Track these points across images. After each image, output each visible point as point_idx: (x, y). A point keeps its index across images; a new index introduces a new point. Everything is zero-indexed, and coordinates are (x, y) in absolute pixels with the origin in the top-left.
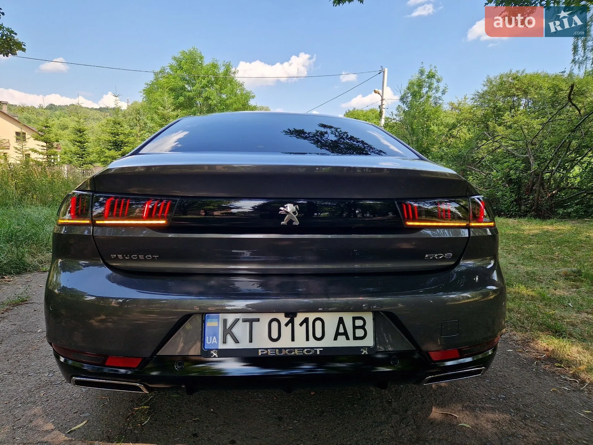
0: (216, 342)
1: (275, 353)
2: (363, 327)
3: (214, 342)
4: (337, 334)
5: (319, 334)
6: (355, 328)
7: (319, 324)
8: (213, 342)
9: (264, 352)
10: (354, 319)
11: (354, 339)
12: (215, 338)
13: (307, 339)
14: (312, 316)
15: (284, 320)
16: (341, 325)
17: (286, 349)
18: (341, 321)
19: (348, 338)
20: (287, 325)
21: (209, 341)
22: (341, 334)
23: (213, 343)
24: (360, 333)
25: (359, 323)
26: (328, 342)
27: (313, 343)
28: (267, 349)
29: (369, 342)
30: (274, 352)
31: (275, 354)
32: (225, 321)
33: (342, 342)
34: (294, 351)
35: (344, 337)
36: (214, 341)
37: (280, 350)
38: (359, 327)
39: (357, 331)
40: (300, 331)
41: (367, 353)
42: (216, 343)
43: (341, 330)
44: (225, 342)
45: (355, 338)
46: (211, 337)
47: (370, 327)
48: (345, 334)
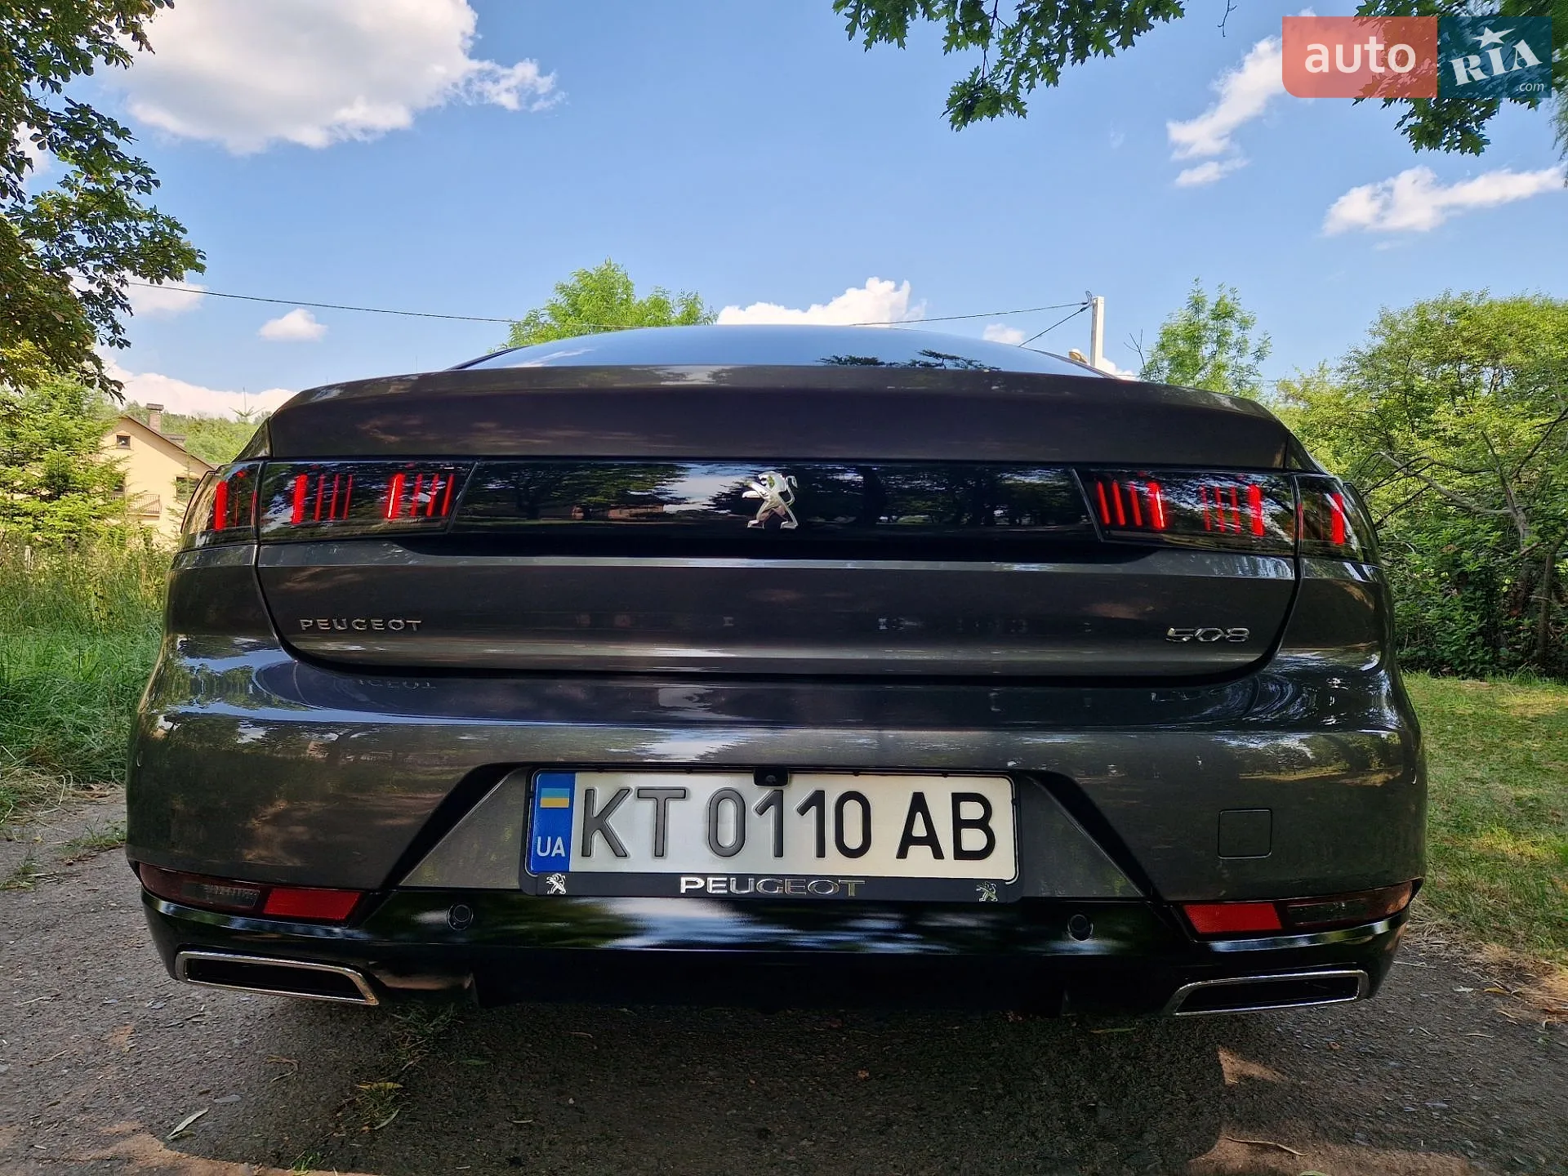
0: (562, 852)
1: (728, 887)
2: (983, 824)
3: (558, 852)
4: (908, 840)
5: (853, 840)
6: (959, 824)
7: (853, 809)
8: (555, 851)
9: (696, 883)
10: (958, 798)
11: (956, 858)
12: (559, 841)
13: (821, 853)
14: (834, 787)
15: (755, 795)
16: (919, 816)
17: (757, 877)
18: (919, 803)
19: (938, 854)
20: (762, 810)
21: (544, 850)
22: (919, 841)
23: (553, 855)
24: (973, 839)
25: (972, 811)
26: (881, 862)
27: (835, 865)
28: (704, 876)
29: (1002, 866)
30: (724, 885)
31: (726, 891)
32: (589, 794)
33: (920, 864)
34: (780, 885)
35: (927, 850)
36: (559, 848)
37: (742, 880)
38: (971, 824)
39: (966, 833)
40: (801, 829)
41: (994, 899)
42: (563, 855)
43: (919, 830)
44: (586, 852)
45: (960, 854)
46: (549, 839)
47: (1003, 823)
48: (931, 840)
